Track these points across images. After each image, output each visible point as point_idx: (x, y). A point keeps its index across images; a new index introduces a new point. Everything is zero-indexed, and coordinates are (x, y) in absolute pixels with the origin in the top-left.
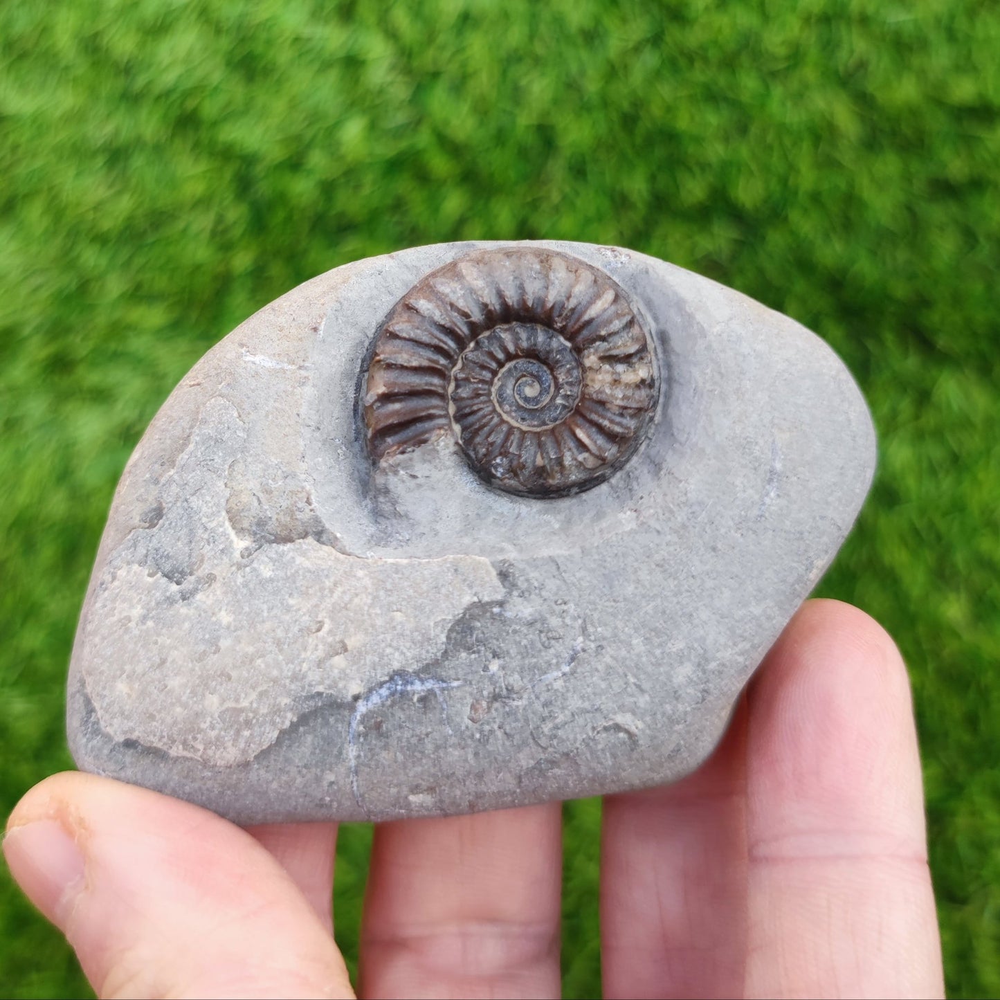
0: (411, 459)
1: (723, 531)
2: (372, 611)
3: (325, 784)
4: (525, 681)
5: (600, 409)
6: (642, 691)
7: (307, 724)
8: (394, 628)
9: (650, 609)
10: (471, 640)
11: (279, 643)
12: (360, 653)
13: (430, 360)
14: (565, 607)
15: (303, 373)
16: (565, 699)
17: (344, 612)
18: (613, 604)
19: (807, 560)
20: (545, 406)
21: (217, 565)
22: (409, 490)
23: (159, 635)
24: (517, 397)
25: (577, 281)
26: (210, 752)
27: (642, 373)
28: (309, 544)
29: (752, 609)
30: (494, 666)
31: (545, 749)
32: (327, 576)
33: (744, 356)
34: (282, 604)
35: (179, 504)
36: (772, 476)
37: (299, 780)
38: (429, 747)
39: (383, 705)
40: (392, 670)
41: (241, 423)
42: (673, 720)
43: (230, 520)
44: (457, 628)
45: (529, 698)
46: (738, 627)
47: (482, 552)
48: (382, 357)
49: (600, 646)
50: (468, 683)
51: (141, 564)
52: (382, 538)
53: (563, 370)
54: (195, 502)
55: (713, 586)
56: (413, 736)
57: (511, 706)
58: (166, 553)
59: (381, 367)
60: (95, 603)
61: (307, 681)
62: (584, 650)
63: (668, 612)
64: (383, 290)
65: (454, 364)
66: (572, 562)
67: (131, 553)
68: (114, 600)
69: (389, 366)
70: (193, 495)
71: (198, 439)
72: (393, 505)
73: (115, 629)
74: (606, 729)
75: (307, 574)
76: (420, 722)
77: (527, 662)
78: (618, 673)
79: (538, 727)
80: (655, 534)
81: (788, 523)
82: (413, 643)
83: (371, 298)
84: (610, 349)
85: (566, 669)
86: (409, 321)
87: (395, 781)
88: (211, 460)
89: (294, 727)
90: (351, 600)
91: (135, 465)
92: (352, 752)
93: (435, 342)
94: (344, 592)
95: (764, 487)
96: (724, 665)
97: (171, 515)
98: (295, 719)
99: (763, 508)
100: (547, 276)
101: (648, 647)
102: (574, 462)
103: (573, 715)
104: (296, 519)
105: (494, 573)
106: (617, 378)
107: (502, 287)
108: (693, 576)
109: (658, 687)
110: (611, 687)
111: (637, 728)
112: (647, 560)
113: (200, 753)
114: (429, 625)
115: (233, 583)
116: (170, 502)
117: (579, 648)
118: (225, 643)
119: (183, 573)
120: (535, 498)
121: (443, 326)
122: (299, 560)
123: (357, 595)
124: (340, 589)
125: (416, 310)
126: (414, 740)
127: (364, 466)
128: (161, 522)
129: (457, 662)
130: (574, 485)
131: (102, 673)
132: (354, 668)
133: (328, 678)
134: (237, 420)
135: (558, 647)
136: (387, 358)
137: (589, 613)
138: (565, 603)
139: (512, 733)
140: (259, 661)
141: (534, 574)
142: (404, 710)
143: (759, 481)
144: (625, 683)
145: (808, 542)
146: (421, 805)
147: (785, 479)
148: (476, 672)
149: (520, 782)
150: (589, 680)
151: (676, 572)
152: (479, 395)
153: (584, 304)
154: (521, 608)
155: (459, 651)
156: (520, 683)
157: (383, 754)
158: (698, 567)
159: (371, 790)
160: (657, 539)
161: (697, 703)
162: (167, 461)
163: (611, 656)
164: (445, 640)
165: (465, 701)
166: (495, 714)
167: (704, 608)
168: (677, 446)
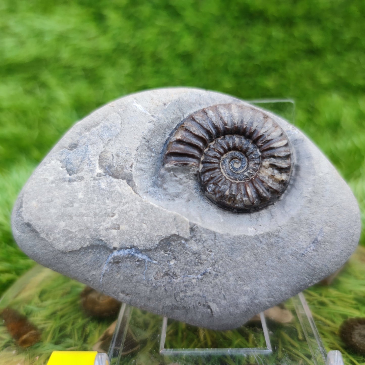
0: (178, 169)
1: (286, 253)
2: (135, 219)
3: (91, 274)
4: (182, 273)
5: (261, 184)
6: (225, 298)
7: (93, 249)
8: (141, 229)
9: (243, 269)
10: (168, 248)
11: (95, 214)
12: (124, 233)
13: (203, 135)
14: (210, 253)
15: (152, 118)
16: (194, 288)
17: (125, 215)
18: (230, 261)
20: (239, 173)
21: (87, 175)
22: (171, 181)
23: (55, 190)
24: (230, 165)
25: (274, 131)
26: (54, 242)
27: (284, 177)
28: (124, 183)
29: (281, 287)
31: (177, 301)
32: (125, 198)
33: (326, 190)
34: (103, 201)
35: (84, 146)
36: (315, 241)
37: (82, 268)
38: (134, 280)
39: (124, 256)
40: (133, 245)
41: (121, 126)
43: (99, 160)
44: (165, 241)
45: (180, 281)
46: (273, 291)
47: (188, 216)
48: (185, 125)
49: (216, 274)
50: (160, 264)
51: (61, 161)
52: (153, 194)
53: (253, 163)
54: (90, 148)
55: (271, 272)
56: (130, 273)
57: (171, 280)
58: (71, 162)
59: (183, 129)
60: (40, 169)
61: (99, 233)
62: (210, 273)
63: (249, 274)
65: (212, 141)
66: (222, 237)
67: (60, 156)
68: (46, 171)
69: (186, 130)
70: (90, 145)
71: (102, 125)
72: (163, 183)
73: (41, 181)
74: (204, 305)
75: (117, 193)
76: (135, 269)
77: (186, 267)
78: (219, 288)
79: (178, 293)
80: (259, 242)
81: (312, 262)
82: (145, 239)
84: (276, 162)
85: (200, 277)
86: (202, 117)
87: (117, 285)
88: (103, 135)
89: (88, 248)
90: (129, 211)
92: (105, 268)
93: (208, 128)
94: (128, 207)
95: (310, 244)
97: (80, 149)
98: (89, 245)
99: (306, 251)
100: (264, 124)
101: (235, 283)
102: (241, 199)
103: (194, 294)
104: (124, 171)
105: (189, 226)
106: (273, 175)
107: (244, 120)
108: (266, 265)
109: (231, 299)
110: (213, 291)
111: (216, 310)
112: (251, 250)
113: (51, 241)
114: (154, 235)
115: (89, 184)
116: (82, 144)
117: (208, 271)
118: (76, 205)
119: (73, 172)
120: (219, 207)
121: (214, 124)
122: (117, 187)
123: (132, 210)
124: (127, 205)
125: (207, 114)
126: (130, 275)
127: (159, 164)
128: (75, 150)
129: (159, 254)
130: (236, 208)
131: (30, 195)
132: (119, 237)
133: (108, 236)
134: (120, 125)
135: (200, 267)
136: (187, 127)
137: (219, 260)
138: (211, 251)
139: (168, 290)
140: (85, 218)
141: (204, 235)
142: (131, 262)
143: (309, 241)
144: (220, 292)
145: (315, 272)
146: (123, 298)
147: (319, 244)
148: (164, 261)
149: (163, 308)
150: (206, 285)
151: (260, 260)
152: (215, 157)
153: (274, 141)
154: (193, 246)
155: (161, 250)
156: (180, 274)
157: (116, 274)
158: (269, 263)
159: (107, 284)
160: (259, 245)
161: (243, 312)
162: (88, 129)
163: (219, 280)
164: (158, 243)
165: (155, 270)
166: (164, 280)
167: (264, 278)
168: (283, 212)
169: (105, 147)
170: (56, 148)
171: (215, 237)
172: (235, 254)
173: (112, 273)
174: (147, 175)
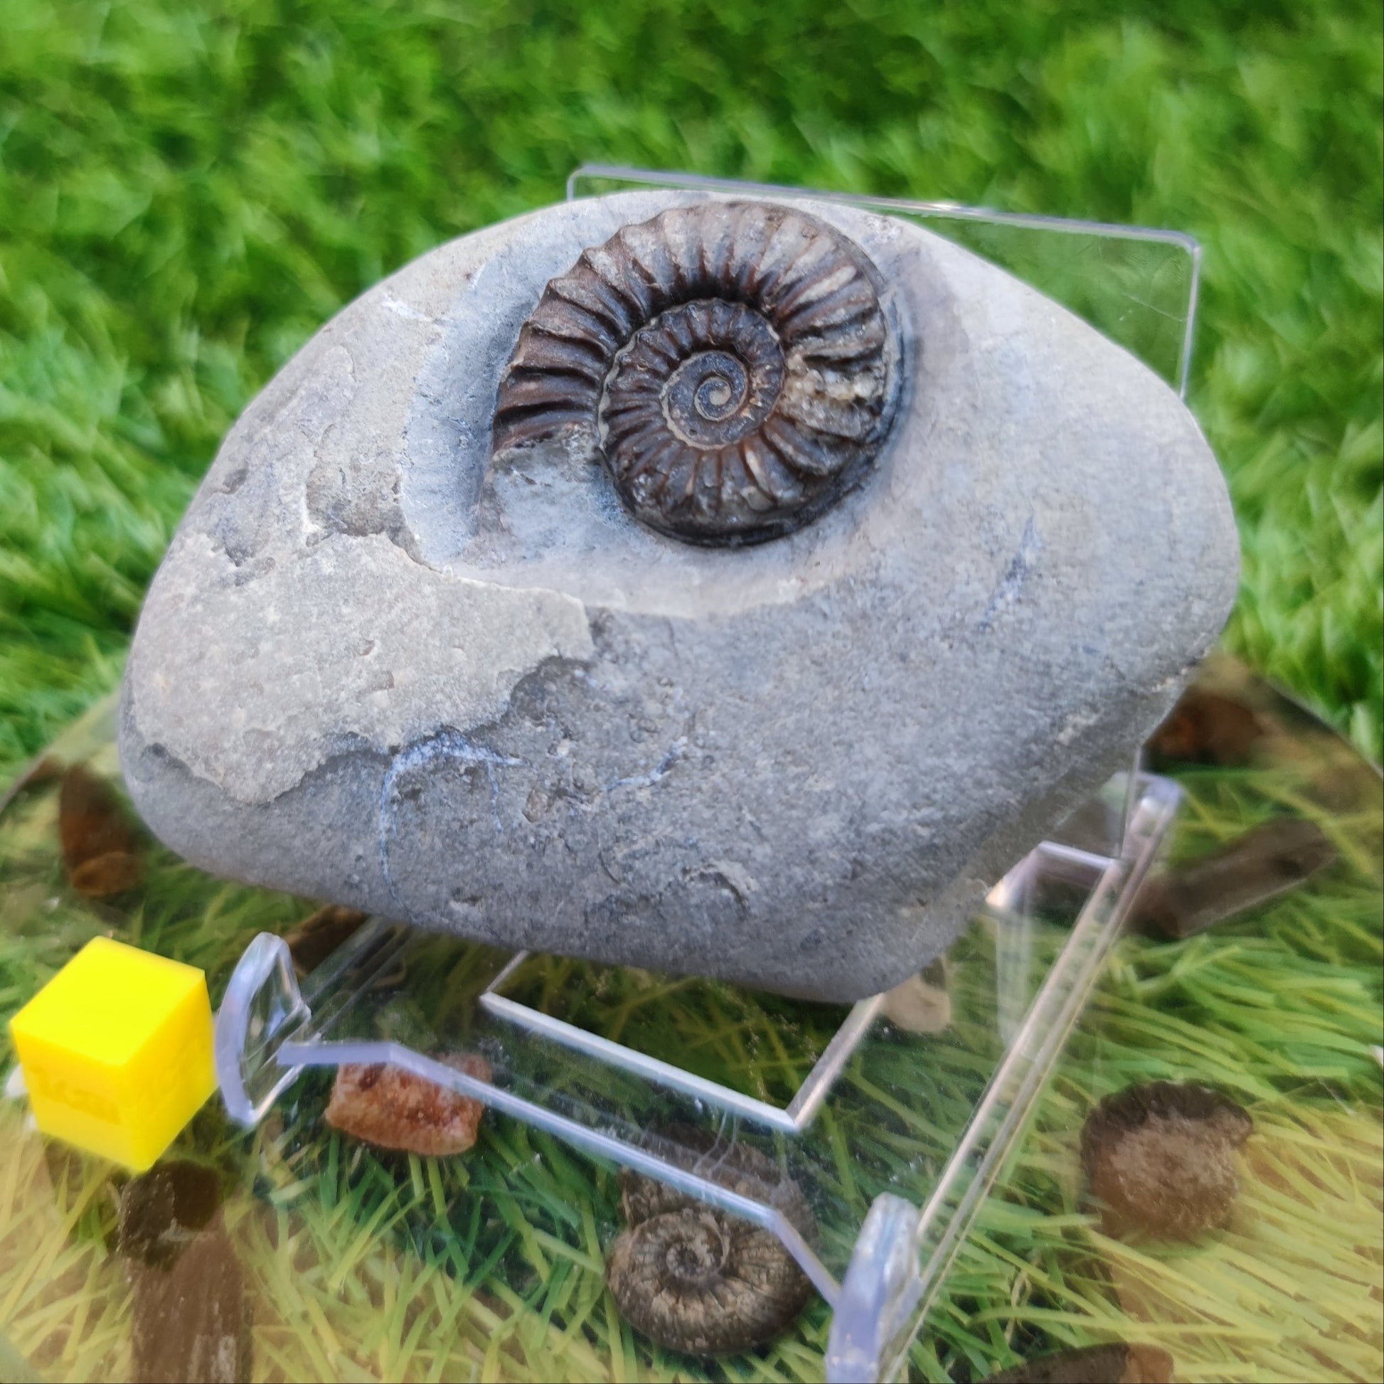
0: (529, 457)
1: (922, 635)
2: (430, 641)
3: (352, 856)
4: (600, 779)
5: (789, 429)
6: (762, 838)
7: (335, 771)
8: (451, 669)
9: (790, 722)
10: (541, 706)
11: (320, 659)
12: (406, 693)
13: (586, 330)
14: (669, 690)
15: (437, 328)
16: (651, 820)
17: (399, 636)
18: (738, 701)
19: (1055, 709)
20: (727, 419)
21: (279, 549)
22: (521, 498)
23: (204, 623)
24: (697, 401)
25: (807, 250)
27: (862, 388)
28: (381, 541)
29: (950, 761)
30: (564, 750)
31: (617, 882)
32: (390, 586)
33: (1019, 388)
34: (334, 611)
35: (263, 469)
36: (1016, 569)
37: (323, 843)
38: (473, 840)
39: (424, 769)
40: (439, 724)
41: (352, 380)
42: (804, 894)
43: (308, 496)
44: (526, 686)
45: (602, 805)
46: (923, 782)
47: (583, 592)
49: (708, 757)
50: (528, 764)
51: (210, 533)
52: (474, 554)
53: (761, 371)
54: (279, 468)
56: (454, 819)
57: (576, 810)
58: (235, 525)
61: (342, 714)
62: (686, 757)
63: (816, 733)
64: (573, 239)
65: (622, 345)
66: (692, 631)
67: (205, 520)
69: (536, 333)
70: (278, 460)
71: (304, 393)
72: (498, 514)
73: (167, 607)
74: (703, 877)
75: (369, 578)
76: (464, 803)
78: (730, 803)
79: (608, 850)
80: (820, 617)
81: (1028, 645)
82: (470, 693)
83: (553, 247)
84: (822, 348)
85: (658, 777)
86: (576, 278)
87: (432, 876)
88: (308, 420)
89: (321, 770)
90: (410, 621)
92: (383, 821)
93: (599, 307)
94: (404, 610)
95: (998, 583)
96: (892, 832)
97: (252, 481)
98: (323, 762)
99: (991, 613)
100: (768, 238)
101: (778, 775)
102: (736, 498)
103: (657, 844)
104: (377, 508)
105: (585, 622)
106: (820, 388)
107: (705, 246)
108: (863, 690)
109: (785, 837)
110: (717, 820)
111: (749, 888)
112: (799, 650)
113: (220, 779)
114: (493, 676)
115: (290, 575)
116: (256, 465)
117: (679, 752)
118: (265, 647)
119: (244, 553)
120: (684, 542)
121: (614, 288)
122: (365, 559)
123: (417, 616)
124: (400, 605)
125: (591, 266)
126: (456, 826)
128: (242, 487)
129: (519, 733)
130: (733, 531)
131: (145, 657)
132: (396, 711)
133: (366, 717)
134: (350, 376)
135: (650, 744)
136: (535, 322)
137: (702, 707)
138: (671, 684)
139: (576, 847)
140: (295, 677)
141: (637, 636)
142: (447, 781)
143: (993, 574)
144: (738, 819)
145: (1058, 682)
146: (466, 918)
147: (1036, 578)
148: (539, 752)
149: (586, 921)
150: (686, 801)
151: (840, 679)
152: (641, 389)
153: (807, 281)
154: (611, 678)
155: (523, 718)
156: (594, 781)
157: (419, 835)
158: (872, 679)
159: (405, 879)
160: (820, 626)
161: (845, 877)
162: (269, 416)
163: (724, 776)
164: (508, 698)
165: (522, 789)
166: (556, 816)
167: (872, 740)
168: (888, 501)
169: (319, 453)
171: (672, 635)
172: (749, 673)
173: (407, 833)
174: (452, 504)
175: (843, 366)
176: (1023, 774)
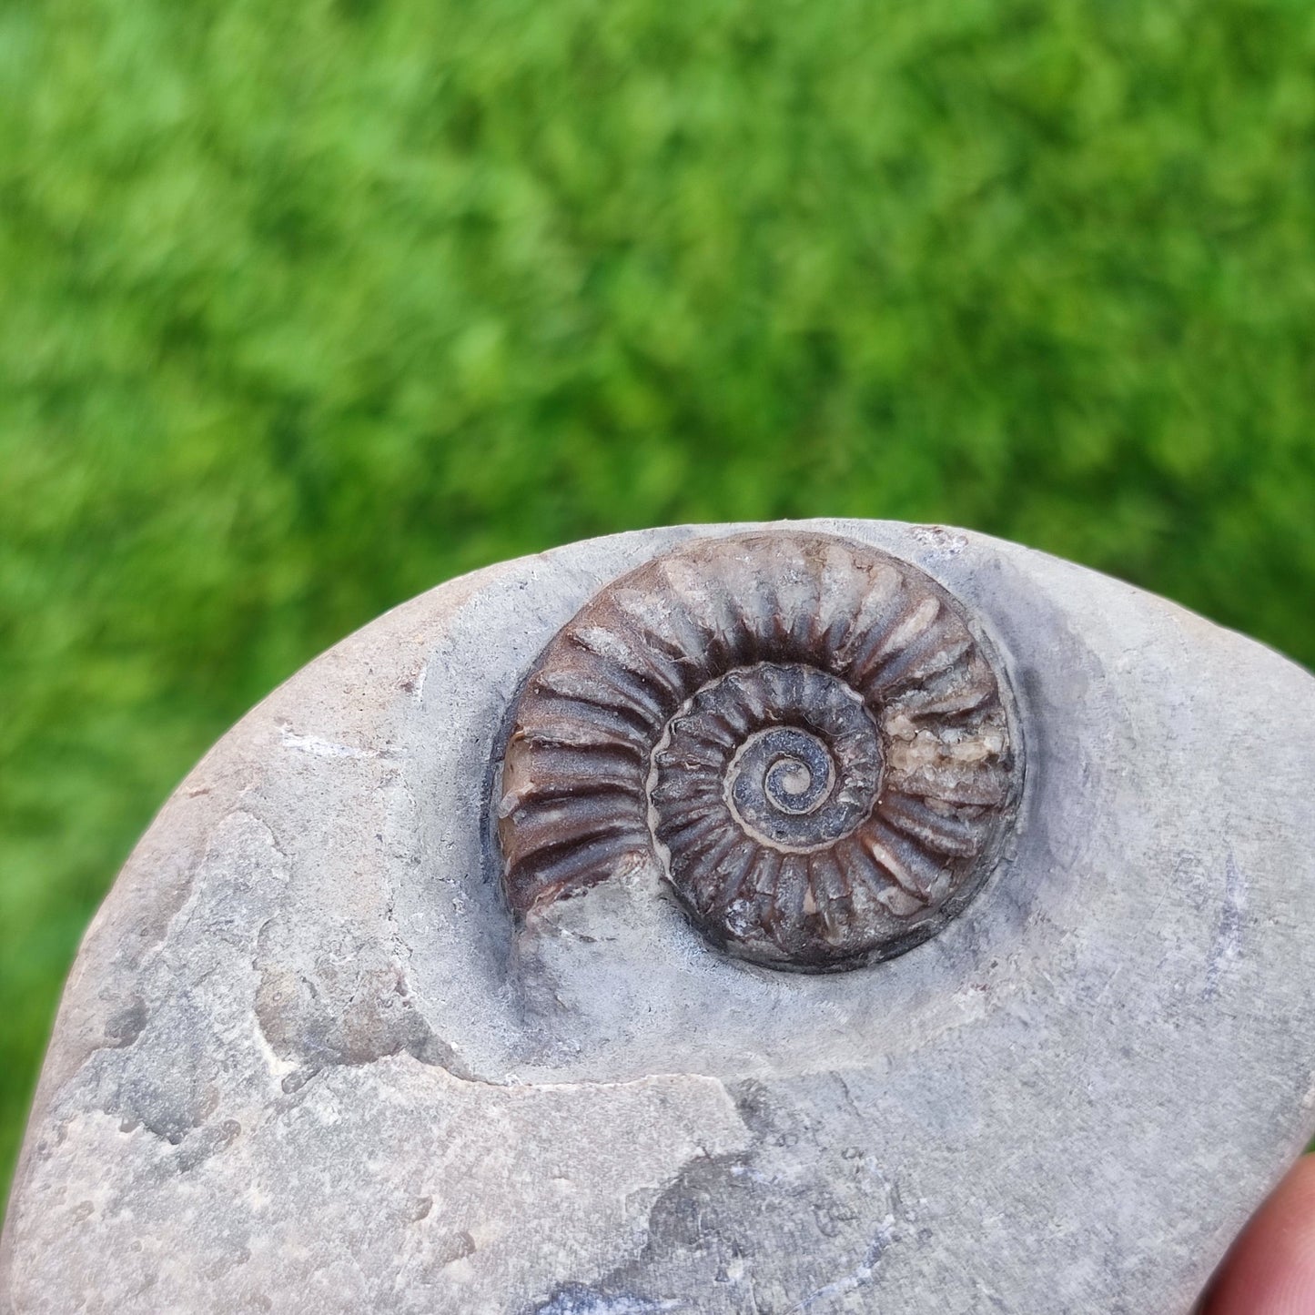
0: (581, 909)
1: (1142, 1019)
2: (515, 1177)
4: (792, 1295)
5: (916, 809)
8: (556, 1207)
9: (1013, 1162)
10: (693, 1224)
11: (352, 1241)
12: (496, 1253)
13: (610, 732)
14: (862, 1163)
15: (388, 764)
17: (467, 1182)
18: (946, 1154)
19: (1297, 1069)
20: (819, 809)
21: (241, 1106)
22: (580, 964)
23: (141, 1234)
24: (770, 795)
25: (871, 585)
27: (991, 743)
28: (402, 1064)
29: (1200, 1160)
30: (736, 1271)
32: (435, 1119)
33: (1174, 709)
34: (357, 1171)
35: (172, 1002)
36: (1228, 920)
40: (554, 1282)
41: (280, 855)
43: (263, 1025)
44: (668, 1204)
46: (1175, 1192)
47: (710, 1068)
48: (526, 730)
49: (925, 1230)
50: (691, 1302)
51: (108, 1109)
52: (533, 1051)
53: (850, 743)
54: (201, 997)
55: (1127, 1119)
58: (152, 1088)
59: (525, 749)
60: (30, 1182)
62: (896, 1239)
63: (1046, 1167)
64: (529, 614)
65: (656, 741)
66: (870, 1081)
67: (91, 1091)
68: (62, 1175)
69: (539, 746)
70: (196, 985)
71: (204, 886)
72: (552, 990)
73: (65, 1226)
75: (399, 1116)
77: (794, 1261)
78: (960, 1279)
80: (1020, 1027)
81: (1259, 1003)
82: (591, 1232)
83: (508, 630)
84: (931, 703)
85: (866, 1273)
86: (572, 666)
88: (227, 922)
90: (478, 1160)
91: (96, 937)
93: (620, 700)
94: (465, 1146)
95: (1214, 939)
96: (1151, 1261)
97: (163, 1019)
99: (1213, 976)
100: (817, 578)
101: (1012, 1230)
102: (872, 905)
104: (380, 1020)
105: (731, 1104)
106: (945, 753)
107: (737, 600)
108: (1090, 1102)
109: (1032, 1302)
110: (948, 1304)
112: (1006, 1074)
114: (618, 1201)
115: (269, 1137)
116: (158, 999)
117: (887, 1235)
118: (257, 1244)
119: (182, 1124)
120: (805, 973)
121: (634, 673)
122: (385, 1092)
123: (489, 1151)
124: (459, 1141)
125: (586, 646)
127: (501, 924)
128: (142, 1034)
129: (670, 1266)
130: (872, 946)
132: (487, 1280)
133: (442, 1300)
134: (273, 849)
135: (849, 1233)
136: (535, 732)
137: (905, 1172)
138: (860, 1154)
140: (318, 1274)
141: (803, 1105)
143: (1205, 928)
144: (974, 1297)
145: (1297, 1038)
147: (1252, 924)
148: (703, 1283)
150: (907, 1293)
151: (1060, 1096)
152: (698, 794)
153: (885, 624)
154: (782, 1165)
155: (672, 1245)
156: (785, 1300)
158: (1098, 1086)
160: (1023, 1037)
162: (152, 927)
163: (947, 1249)
164: (646, 1226)
167: (1111, 1158)
168: (1056, 871)
169: (261, 964)
170: (52, 1067)
172: (952, 1117)
174: (475, 991)
175: (961, 719)
176: (1271, 1153)
